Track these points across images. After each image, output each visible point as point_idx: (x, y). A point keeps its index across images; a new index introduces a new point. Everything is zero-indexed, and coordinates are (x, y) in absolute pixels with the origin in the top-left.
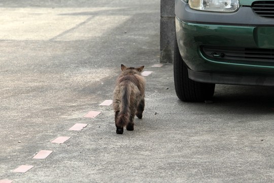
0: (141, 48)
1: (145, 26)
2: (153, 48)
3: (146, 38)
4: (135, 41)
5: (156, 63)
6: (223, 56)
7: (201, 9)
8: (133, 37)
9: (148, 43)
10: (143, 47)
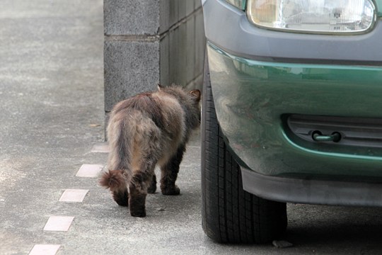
0: (42, 106)
1: (26, 51)
2: (69, 105)
3: (42, 80)
4: (19, 87)
5: (99, 144)
6: (338, 138)
7: (277, 27)
8: (9, 77)
9: (52, 91)
10: (45, 103)
